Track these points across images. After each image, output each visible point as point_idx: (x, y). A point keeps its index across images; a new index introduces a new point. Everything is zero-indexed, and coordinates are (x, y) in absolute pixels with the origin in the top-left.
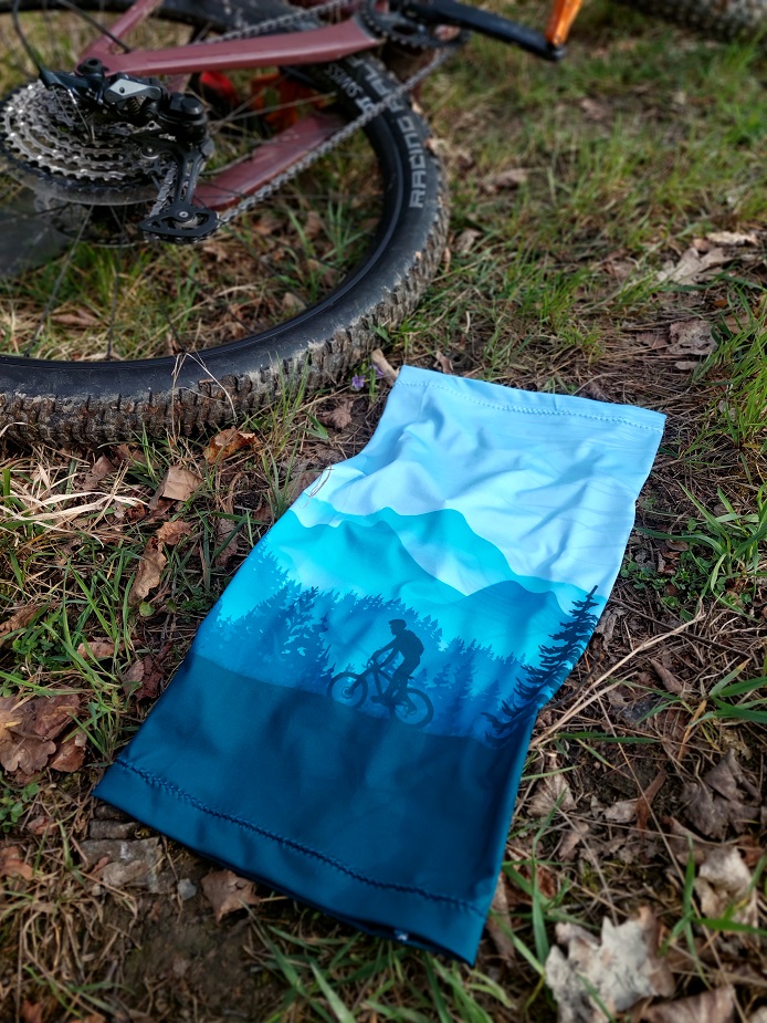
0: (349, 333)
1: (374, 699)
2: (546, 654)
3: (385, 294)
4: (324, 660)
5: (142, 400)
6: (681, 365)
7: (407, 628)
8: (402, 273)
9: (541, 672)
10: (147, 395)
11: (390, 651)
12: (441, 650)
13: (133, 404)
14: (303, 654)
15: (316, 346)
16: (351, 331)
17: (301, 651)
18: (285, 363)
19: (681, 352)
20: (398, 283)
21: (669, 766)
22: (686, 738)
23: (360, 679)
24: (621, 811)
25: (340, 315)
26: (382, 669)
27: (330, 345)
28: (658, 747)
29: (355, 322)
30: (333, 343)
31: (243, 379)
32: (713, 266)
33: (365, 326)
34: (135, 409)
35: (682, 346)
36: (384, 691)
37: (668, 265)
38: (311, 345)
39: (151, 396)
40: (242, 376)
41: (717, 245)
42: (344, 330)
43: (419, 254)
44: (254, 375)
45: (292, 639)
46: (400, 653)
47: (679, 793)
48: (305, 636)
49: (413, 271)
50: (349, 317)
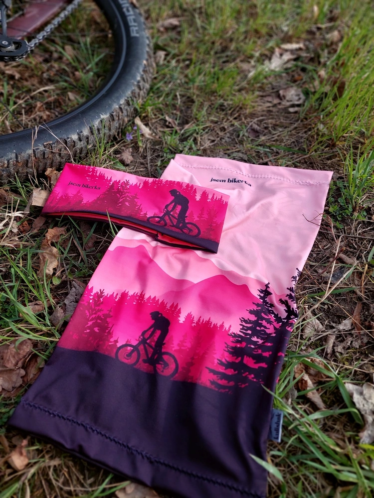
0: (121, 108)
3: (134, 85)
5: (11, 159)
6: (291, 110)
8: (139, 73)
10: (14, 155)
15: (105, 116)
18: (91, 128)
20: (139, 78)
21: (360, 299)
22: (363, 284)
24: (345, 325)
25: (113, 98)
27: (112, 115)
29: (122, 101)
32: (288, 61)
33: (128, 104)
34: (8, 164)
38: (102, 117)
39: (17, 155)
42: (117, 107)
43: (145, 62)
44: (75, 137)
49: (144, 71)
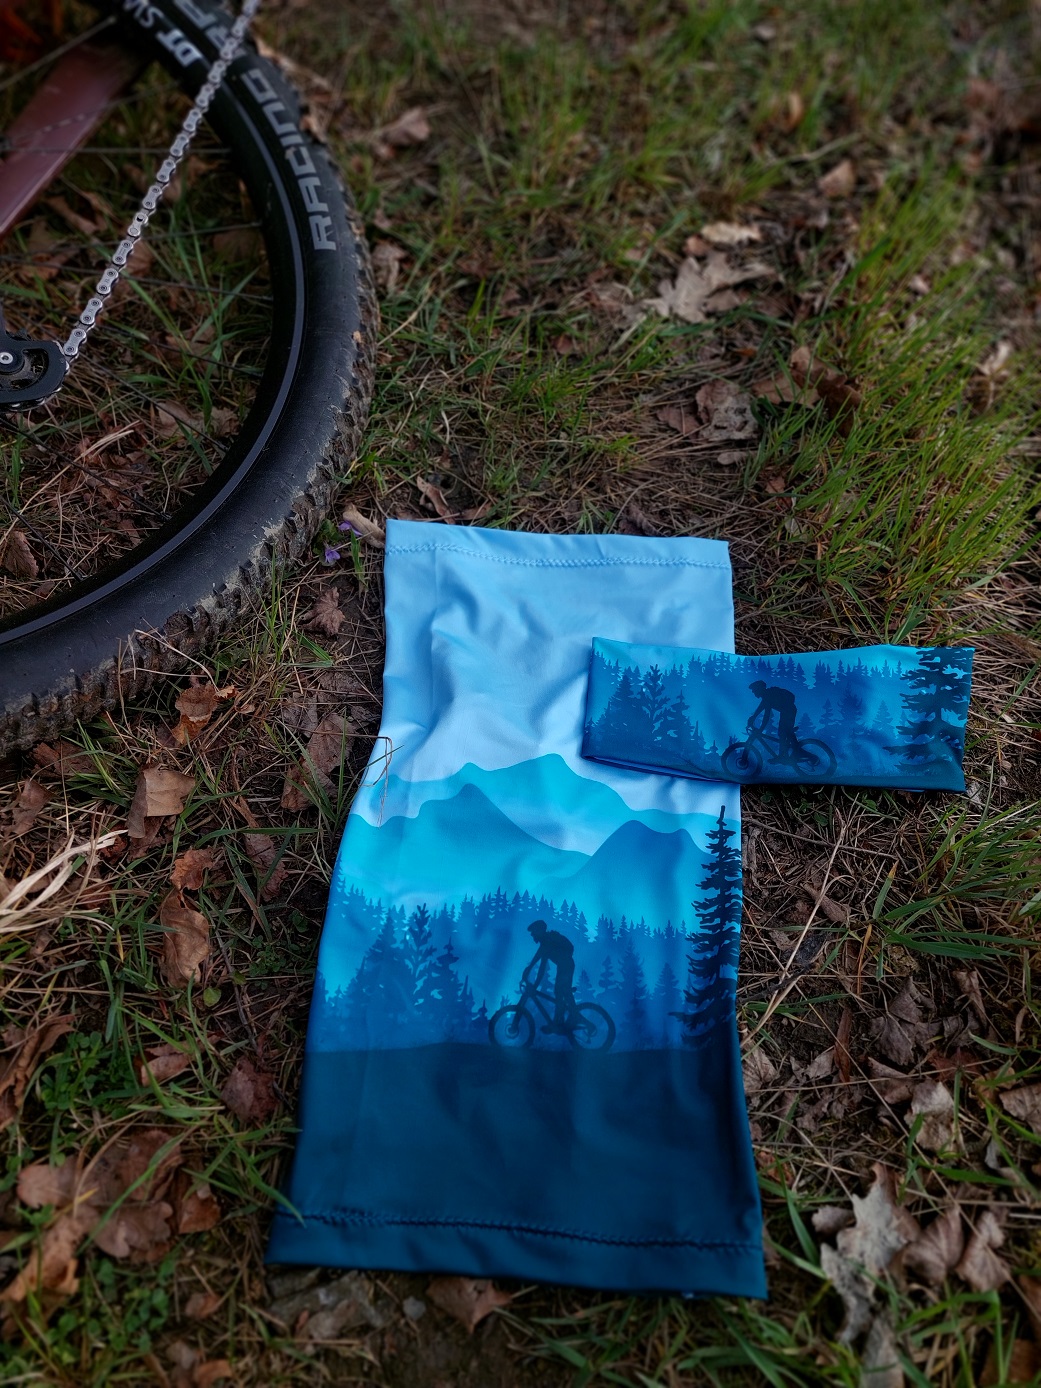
0: (309, 497)
1: (545, 1030)
2: (702, 911)
3: (335, 416)
4: (468, 998)
5: (66, 692)
6: (724, 458)
7: (549, 929)
8: (346, 375)
9: (704, 936)
10: (71, 681)
11: (539, 963)
12: (591, 940)
13: (55, 700)
14: (439, 997)
15: (273, 530)
16: (313, 492)
17: (435, 994)
18: (243, 570)
19: (718, 437)
20: (346, 394)
21: (852, 1004)
22: (861, 968)
23: (519, 1009)
24: (821, 1065)
25: (290, 471)
26: (539, 989)
27: (292, 522)
28: (837, 985)
29: (312, 476)
30: (295, 519)
31: (197, 614)
32: (722, 289)
33: (325, 476)
34: (61, 705)
35: (717, 428)
36: (552, 1016)
37: (664, 287)
38: (268, 532)
39: (77, 679)
40: (194, 610)
41: (719, 247)
42: (302, 493)
43: (357, 335)
44: (208, 603)
45: (420, 984)
46: (550, 962)
47: (867, 1028)
48: (434, 975)
49: (358, 366)
50: (302, 470)
